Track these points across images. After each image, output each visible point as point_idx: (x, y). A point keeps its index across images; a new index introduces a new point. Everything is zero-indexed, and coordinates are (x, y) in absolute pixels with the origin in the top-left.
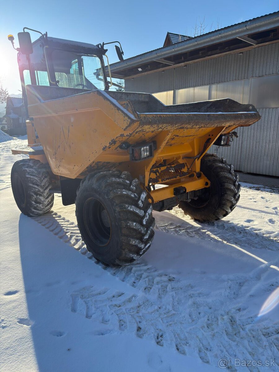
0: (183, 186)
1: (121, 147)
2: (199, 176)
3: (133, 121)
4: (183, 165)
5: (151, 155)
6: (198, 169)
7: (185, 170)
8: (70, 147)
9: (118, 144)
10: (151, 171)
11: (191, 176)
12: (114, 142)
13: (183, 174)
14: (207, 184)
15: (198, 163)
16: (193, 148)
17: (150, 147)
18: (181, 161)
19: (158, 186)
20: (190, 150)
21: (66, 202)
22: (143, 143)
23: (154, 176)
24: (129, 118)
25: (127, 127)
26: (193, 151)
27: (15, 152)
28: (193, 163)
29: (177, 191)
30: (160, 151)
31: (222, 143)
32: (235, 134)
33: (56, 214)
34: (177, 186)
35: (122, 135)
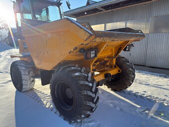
0: (109, 72)
1: (80, 51)
2: (115, 67)
3: (91, 35)
4: (107, 61)
5: (96, 56)
6: (114, 64)
7: (108, 64)
8: (47, 52)
9: (78, 50)
10: (93, 65)
11: (111, 67)
12: (76, 48)
13: (108, 66)
14: (119, 71)
15: (114, 60)
16: (112, 52)
17: (96, 51)
18: (106, 59)
19: (96, 73)
20: (110, 54)
21: (44, 84)
22: (91, 49)
23: (94, 68)
24: (89, 33)
25: (87, 39)
26: (112, 54)
27: (12, 57)
28: (112, 60)
29: (106, 76)
30: (99, 53)
31: (127, 50)
32: (132, 45)
33: (36, 90)
34: (106, 72)
35: (82, 44)
